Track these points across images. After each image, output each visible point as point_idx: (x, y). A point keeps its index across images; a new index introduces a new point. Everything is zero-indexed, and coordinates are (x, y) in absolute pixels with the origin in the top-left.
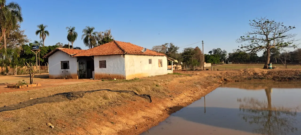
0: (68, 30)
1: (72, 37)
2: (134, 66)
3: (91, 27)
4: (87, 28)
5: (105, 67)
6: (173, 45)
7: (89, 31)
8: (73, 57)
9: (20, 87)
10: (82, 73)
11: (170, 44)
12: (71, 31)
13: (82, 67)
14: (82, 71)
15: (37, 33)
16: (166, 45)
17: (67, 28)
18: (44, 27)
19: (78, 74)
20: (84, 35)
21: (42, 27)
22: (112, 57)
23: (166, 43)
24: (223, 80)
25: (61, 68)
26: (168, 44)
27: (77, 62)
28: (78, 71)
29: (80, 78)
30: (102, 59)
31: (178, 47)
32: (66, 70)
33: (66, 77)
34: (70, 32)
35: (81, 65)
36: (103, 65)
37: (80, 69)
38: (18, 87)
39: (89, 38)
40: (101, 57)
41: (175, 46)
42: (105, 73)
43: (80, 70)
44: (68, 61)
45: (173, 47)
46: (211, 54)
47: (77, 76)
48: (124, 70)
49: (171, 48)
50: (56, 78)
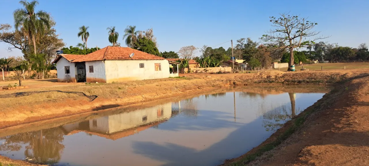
0: (109, 31)
1: (113, 38)
2: (118, 70)
3: (133, 27)
4: (130, 28)
5: (93, 72)
6: (251, 40)
7: (131, 31)
8: (71, 63)
9: (9, 88)
10: (81, 77)
11: (248, 39)
12: (113, 31)
13: (82, 71)
14: (82, 75)
15: (79, 35)
16: (241, 40)
17: (108, 29)
18: (86, 29)
19: (76, 78)
20: (126, 35)
21: (84, 29)
22: (97, 63)
23: (242, 38)
24: (232, 84)
25: (65, 73)
26: (245, 39)
27: (75, 66)
28: (76, 75)
29: (78, 81)
30: (91, 64)
31: (257, 42)
32: (68, 74)
33: (68, 80)
34: (111, 33)
35: (80, 70)
36: (91, 70)
37: (80, 73)
38: (8, 89)
39: (131, 39)
40: (90, 63)
41: (253, 42)
42: (93, 77)
43: (79, 75)
44: (69, 66)
45: (251, 42)
46: (311, 50)
47: (76, 80)
48: (105, 74)
49: (248, 44)
50: (62, 82)
